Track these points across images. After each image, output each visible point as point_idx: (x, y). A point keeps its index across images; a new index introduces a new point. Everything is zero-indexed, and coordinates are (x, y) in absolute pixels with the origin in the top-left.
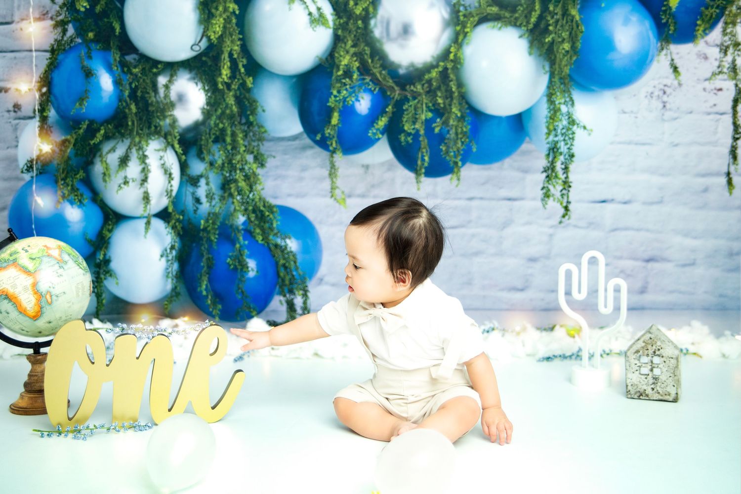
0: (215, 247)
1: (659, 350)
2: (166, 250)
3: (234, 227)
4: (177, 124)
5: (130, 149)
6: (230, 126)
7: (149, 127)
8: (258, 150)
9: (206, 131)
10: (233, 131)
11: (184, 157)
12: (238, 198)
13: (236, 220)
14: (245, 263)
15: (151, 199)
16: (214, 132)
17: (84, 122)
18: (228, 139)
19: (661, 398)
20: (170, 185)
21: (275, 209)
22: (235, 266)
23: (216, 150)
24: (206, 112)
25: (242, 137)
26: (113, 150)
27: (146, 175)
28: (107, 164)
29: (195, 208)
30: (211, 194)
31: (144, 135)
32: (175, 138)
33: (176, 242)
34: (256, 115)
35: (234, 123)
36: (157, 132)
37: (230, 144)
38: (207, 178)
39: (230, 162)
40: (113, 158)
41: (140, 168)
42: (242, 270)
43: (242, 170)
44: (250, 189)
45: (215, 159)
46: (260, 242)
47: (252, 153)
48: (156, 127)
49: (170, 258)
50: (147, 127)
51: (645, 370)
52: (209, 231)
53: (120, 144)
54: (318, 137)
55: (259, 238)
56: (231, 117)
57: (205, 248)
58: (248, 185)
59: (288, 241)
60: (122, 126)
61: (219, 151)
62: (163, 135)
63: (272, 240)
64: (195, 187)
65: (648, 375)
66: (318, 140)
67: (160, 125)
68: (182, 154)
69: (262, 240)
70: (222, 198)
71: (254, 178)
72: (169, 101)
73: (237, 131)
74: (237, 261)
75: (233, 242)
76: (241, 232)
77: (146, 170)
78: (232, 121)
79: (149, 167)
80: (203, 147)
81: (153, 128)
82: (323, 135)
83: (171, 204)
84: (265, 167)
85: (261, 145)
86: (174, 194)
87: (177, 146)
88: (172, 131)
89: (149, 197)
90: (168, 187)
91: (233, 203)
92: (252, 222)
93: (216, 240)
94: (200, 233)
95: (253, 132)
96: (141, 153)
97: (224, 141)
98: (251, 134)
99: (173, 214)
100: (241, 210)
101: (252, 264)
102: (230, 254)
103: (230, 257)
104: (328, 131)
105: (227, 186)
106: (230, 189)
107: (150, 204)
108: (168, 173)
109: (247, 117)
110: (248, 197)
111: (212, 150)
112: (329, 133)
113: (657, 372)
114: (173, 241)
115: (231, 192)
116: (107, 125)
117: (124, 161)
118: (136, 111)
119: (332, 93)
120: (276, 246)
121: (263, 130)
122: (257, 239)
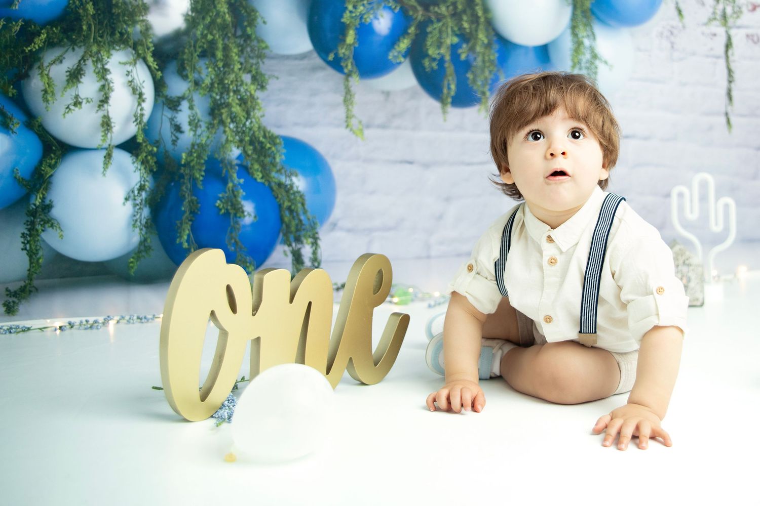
0: (201, 187)
2: (133, 192)
3: (226, 161)
4: (151, 32)
5: (84, 61)
6: (221, 38)
7: (113, 34)
8: (257, 69)
9: (189, 42)
10: (225, 44)
11: (159, 74)
12: (232, 126)
13: (229, 153)
14: (240, 206)
15: (113, 125)
16: (201, 44)
17: (16, 22)
18: (219, 54)
20: (139, 108)
21: (278, 141)
22: (227, 210)
23: (204, 67)
24: (190, 20)
25: (237, 52)
26: (60, 60)
27: (105, 94)
28: (49, 78)
29: (174, 138)
30: (196, 121)
31: (104, 43)
32: (148, 49)
33: (147, 181)
34: (256, 26)
35: (226, 34)
36: (123, 40)
37: (222, 60)
38: (191, 101)
39: (221, 82)
40: (59, 72)
41: (98, 85)
42: (235, 215)
43: (236, 92)
44: (246, 116)
45: (201, 78)
46: (259, 180)
47: (250, 72)
48: (121, 34)
49: (138, 201)
50: (109, 33)
52: (193, 167)
53: (70, 52)
54: (331, 57)
55: (258, 176)
56: (224, 27)
57: (187, 189)
58: (244, 110)
59: (294, 179)
60: (73, 30)
61: (207, 68)
62: (132, 45)
63: (274, 177)
64: (175, 112)
66: (330, 61)
67: (127, 32)
68: (158, 70)
69: (262, 178)
70: (210, 126)
71: (251, 102)
72: (140, 3)
73: (230, 45)
74: (229, 204)
75: (224, 181)
76: (234, 169)
77: (107, 88)
78: (225, 33)
79: (111, 85)
80: (186, 62)
81: (118, 35)
82: (336, 55)
83: (141, 132)
84: (266, 89)
85: (261, 63)
86: (145, 119)
87: (150, 59)
88: (144, 40)
89: (111, 123)
90: (137, 111)
91: (225, 132)
92: (248, 156)
93: (201, 178)
94: (180, 169)
95: (251, 47)
96: (99, 66)
97: (214, 55)
98: (249, 49)
99: (144, 144)
100: (235, 140)
101: (248, 207)
102: (221, 195)
103: (220, 199)
104: (342, 51)
105: (216, 112)
106: (221, 114)
107: (112, 132)
108: (138, 92)
109: (244, 30)
110: (244, 125)
111: (197, 67)
112: (344, 53)
114: (143, 179)
115: (222, 118)
116: (52, 28)
117: (75, 76)
118: (94, 12)
119: (346, 8)
120: (280, 185)
121: (263, 45)
122: (255, 176)
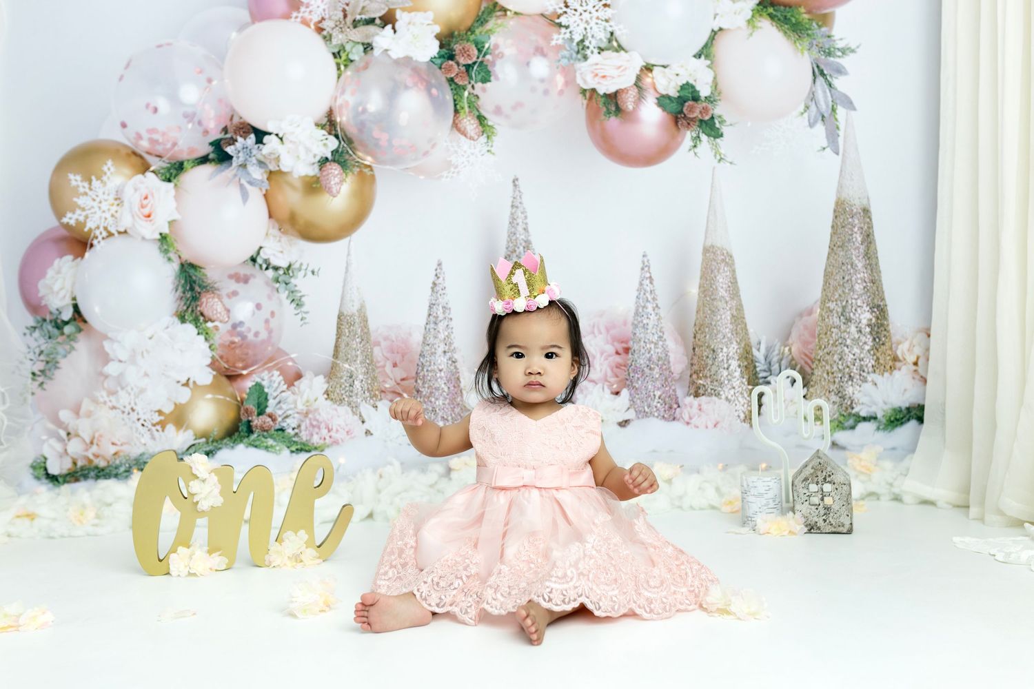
1: (830, 476)
19: (834, 530)
51: (816, 500)
65: (819, 505)
113: (828, 501)
